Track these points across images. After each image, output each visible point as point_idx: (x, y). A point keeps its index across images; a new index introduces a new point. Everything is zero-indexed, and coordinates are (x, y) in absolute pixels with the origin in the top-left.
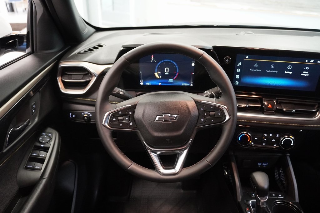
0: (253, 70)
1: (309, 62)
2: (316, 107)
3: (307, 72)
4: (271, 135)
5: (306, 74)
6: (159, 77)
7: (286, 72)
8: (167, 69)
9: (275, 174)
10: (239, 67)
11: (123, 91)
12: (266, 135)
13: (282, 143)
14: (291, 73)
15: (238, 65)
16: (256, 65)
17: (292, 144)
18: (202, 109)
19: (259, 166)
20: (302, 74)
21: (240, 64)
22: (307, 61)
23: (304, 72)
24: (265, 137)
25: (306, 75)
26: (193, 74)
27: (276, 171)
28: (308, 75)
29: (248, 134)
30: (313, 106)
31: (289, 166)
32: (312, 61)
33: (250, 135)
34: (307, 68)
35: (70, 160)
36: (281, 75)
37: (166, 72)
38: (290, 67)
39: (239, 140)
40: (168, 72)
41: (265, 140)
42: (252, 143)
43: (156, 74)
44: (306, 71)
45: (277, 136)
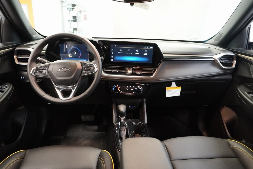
0: (120, 53)
1: (146, 48)
2: (153, 71)
3: (146, 53)
4: (130, 87)
5: (146, 54)
6: (71, 57)
7: (136, 53)
8: (75, 53)
9: (140, 112)
10: (113, 51)
11: (47, 61)
12: (128, 87)
13: (136, 91)
14: (138, 54)
15: (112, 50)
16: (121, 50)
17: (141, 91)
18: (84, 66)
19: (130, 108)
20: (144, 54)
21: (113, 50)
22: (145, 47)
23: (145, 53)
24: (128, 88)
25: (146, 55)
26: (89, 55)
27: (140, 111)
28: (147, 55)
29: (119, 87)
30: (152, 71)
31: (144, 105)
32: (148, 47)
34: (146, 51)
35: (23, 106)
36: (134, 55)
37: (74, 54)
38: (137, 51)
39: (114, 89)
40: (75, 54)
41: (128, 89)
42: (121, 92)
43: (69, 55)
44: (146, 52)
45: (134, 87)
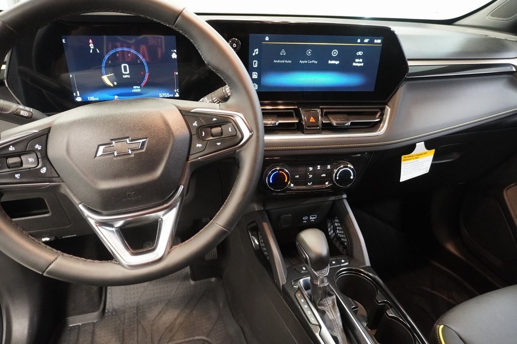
0: (278, 61)
1: (362, 42)
2: (379, 114)
3: (361, 60)
4: (319, 167)
5: (359, 62)
6: (112, 85)
7: (330, 62)
8: (125, 67)
10: (256, 57)
11: (27, 109)
12: (311, 169)
13: (338, 178)
14: (337, 62)
15: (254, 54)
16: (283, 53)
17: (352, 177)
18: (195, 124)
19: (305, 222)
20: (354, 64)
21: (256, 52)
22: (359, 41)
23: (357, 60)
24: (311, 173)
25: (359, 65)
26: (177, 73)
28: (362, 64)
29: (283, 170)
30: (373, 114)
31: (348, 213)
32: (366, 41)
33: (287, 171)
34: (360, 53)
36: (323, 67)
37: (123, 72)
38: (335, 53)
39: (271, 182)
40: (128, 72)
41: (311, 176)
42: (292, 185)
43: (105, 78)
44: (359, 57)
45: (329, 167)
